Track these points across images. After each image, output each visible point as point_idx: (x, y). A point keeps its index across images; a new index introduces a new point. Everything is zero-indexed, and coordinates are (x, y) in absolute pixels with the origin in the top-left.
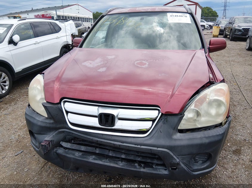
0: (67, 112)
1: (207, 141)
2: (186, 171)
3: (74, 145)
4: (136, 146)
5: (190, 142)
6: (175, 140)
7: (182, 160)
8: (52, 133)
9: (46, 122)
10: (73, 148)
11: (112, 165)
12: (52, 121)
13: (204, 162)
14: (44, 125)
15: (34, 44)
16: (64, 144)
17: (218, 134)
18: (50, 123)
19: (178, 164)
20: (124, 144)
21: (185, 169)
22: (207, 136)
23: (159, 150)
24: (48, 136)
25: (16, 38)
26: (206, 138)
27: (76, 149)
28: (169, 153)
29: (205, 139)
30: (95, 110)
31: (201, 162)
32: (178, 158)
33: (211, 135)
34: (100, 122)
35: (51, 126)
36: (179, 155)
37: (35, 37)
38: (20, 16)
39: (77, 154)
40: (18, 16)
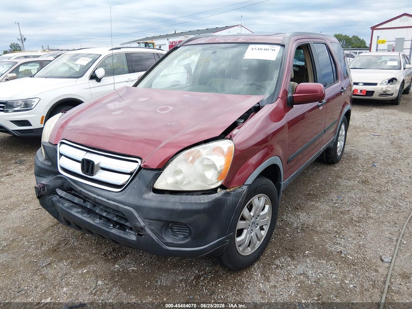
0: (61, 155)
1: (180, 207)
2: (155, 241)
3: (70, 195)
4: (108, 201)
5: (160, 205)
6: (145, 199)
7: (149, 225)
8: (50, 177)
9: (45, 164)
10: (67, 198)
11: (89, 220)
12: (50, 164)
13: (185, 238)
14: (42, 166)
15: (126, 82)
16: (59, 192)
17: (198, 202)
18: (48, 166)
19: (142, 229)
20: (99, 198)
21: (154, 238)
22: (183, 201)
23: (125, 209)
24: (45, 179)
25: (100, 73)
26: (181, 203)
27: (69, 199)
28: (133, 213)
29: (179, 204)
30: (81, 155)
31: (182, 236)
32: (144, 221)
33: (187, 202)
34: (83, 169)
35: (49, 168)
36: (145, 218)
37: (130, 72)
38: (153, 42)
39: (67, 204)
40: (151, 42)
